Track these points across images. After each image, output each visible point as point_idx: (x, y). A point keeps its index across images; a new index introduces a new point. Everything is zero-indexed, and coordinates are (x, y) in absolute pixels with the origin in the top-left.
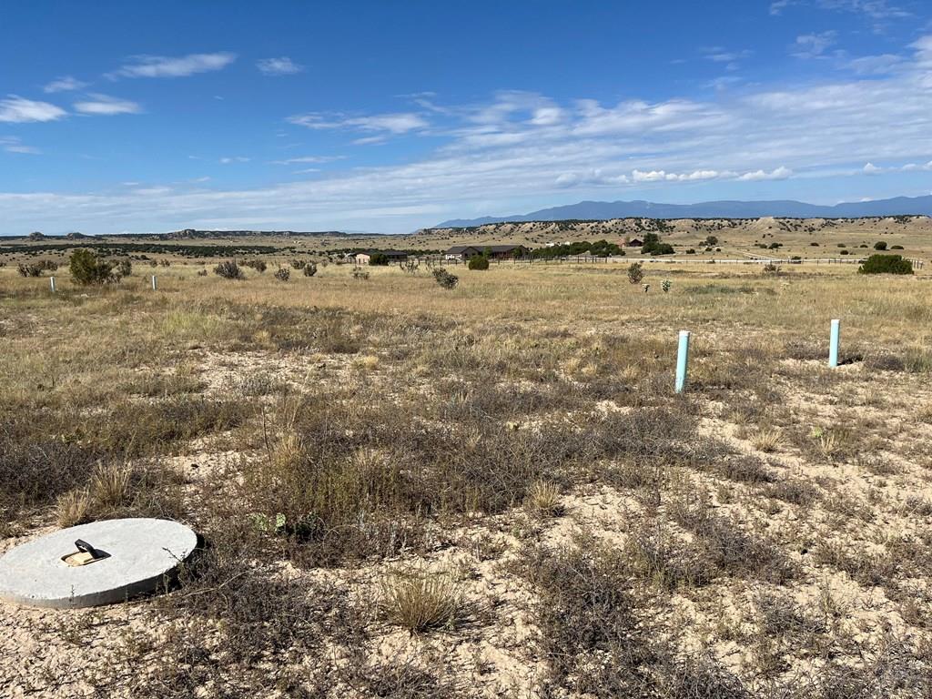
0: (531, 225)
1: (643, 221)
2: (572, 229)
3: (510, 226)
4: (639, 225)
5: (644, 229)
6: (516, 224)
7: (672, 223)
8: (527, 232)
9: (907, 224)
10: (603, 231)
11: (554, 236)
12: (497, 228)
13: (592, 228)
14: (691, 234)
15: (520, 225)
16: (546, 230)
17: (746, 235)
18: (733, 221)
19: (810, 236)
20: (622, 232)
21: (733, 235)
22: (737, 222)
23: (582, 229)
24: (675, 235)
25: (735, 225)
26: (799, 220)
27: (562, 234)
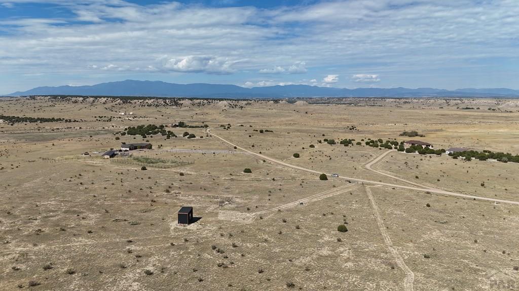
0: (105, 99)
1: (167, 101)
2: (130, 103)
3: (92, 99)
4: (165, 102)
5: (168, 105)
6: (96, 97)
7: (181, 102)
8: (104, 103)
9: (278, 104)
10: (147, 105)
11: (120, 106)
12: (84, 100)
13: (141, 103)
14: (191, 108)
15: (98, 99)
16: (116, 103)
17: (215, 109)
18: (209, 101)
19: (241, 111)
20: (157, 106)
21: (210, 109)
22: (211, 101)
23: (135, 103)
24: (183, 109)
25: (210, 102)
26: (237, 102)
27: (125, 106)
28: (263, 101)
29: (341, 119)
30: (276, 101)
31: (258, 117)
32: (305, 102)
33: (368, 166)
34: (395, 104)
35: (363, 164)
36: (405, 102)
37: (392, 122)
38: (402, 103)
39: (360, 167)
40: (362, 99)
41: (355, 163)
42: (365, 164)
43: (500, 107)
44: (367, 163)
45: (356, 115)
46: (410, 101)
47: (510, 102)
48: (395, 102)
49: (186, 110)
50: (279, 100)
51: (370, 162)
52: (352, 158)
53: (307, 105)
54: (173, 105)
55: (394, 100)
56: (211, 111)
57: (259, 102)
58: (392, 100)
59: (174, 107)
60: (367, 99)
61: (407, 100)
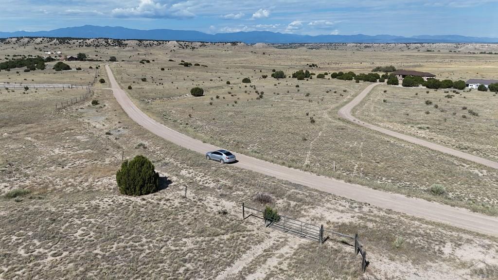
0: (41, 39)
1: (109, 40)
2: (68, 43)
3: (27, 40)
4: (107, 42)
5: (110, 45)
6: (32, 38)
7: (126, 42)
8: (38, 44)
9: (235, 46)
10: (86, 46)
11: (55, 47)
12: (18, 40)
13: (80, 43)
14: (135, 48)
15: (34, 39)
16: (51, 43)
17: (164, 49)
18: (160, 42)
19: (192, 51)
20: (97, 46)
21: (157, 50)
22: (161, 42)
23: (74, 43)
24: (127, 48)
25: (160, 44)
26: (190, 43)
27: (60, 46)
28: (220, 44)
29: (301, 59)
30: (234, 44)
31: (207, 57)
32: (264, 44)
33: (345, 112)
34: (356, 48)
35: (333, 106)
36: (366, 47)
37: (357, 62)
38: (363, 47)
39: (326, 116)
40: (324, 44)
41: (314, 105)
42: (338, 108)
43: (459, 50)
44: (342, 106)
45: (318, 56)
46: (371, 45)
47: (469, 45)
48: (356, 46)
49: (129, 51)
50: (238, 42)
51: (346, 103)
52: (308, 95)
53: (266, 48)
54: (116, 45)
55: (355, 45)
56: (157, 52)
57: (216, 44)
58: (353, 44)
59: (117, 47)
60: (329, 44)
61: (368, 45)
